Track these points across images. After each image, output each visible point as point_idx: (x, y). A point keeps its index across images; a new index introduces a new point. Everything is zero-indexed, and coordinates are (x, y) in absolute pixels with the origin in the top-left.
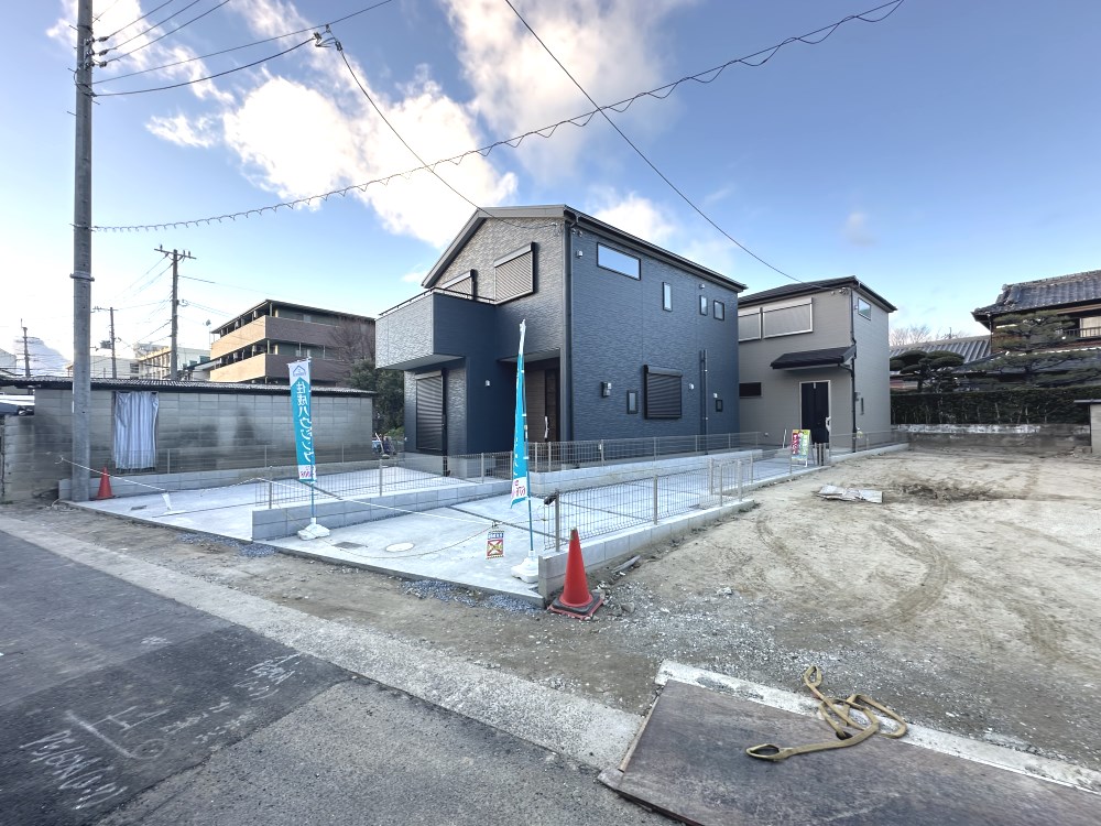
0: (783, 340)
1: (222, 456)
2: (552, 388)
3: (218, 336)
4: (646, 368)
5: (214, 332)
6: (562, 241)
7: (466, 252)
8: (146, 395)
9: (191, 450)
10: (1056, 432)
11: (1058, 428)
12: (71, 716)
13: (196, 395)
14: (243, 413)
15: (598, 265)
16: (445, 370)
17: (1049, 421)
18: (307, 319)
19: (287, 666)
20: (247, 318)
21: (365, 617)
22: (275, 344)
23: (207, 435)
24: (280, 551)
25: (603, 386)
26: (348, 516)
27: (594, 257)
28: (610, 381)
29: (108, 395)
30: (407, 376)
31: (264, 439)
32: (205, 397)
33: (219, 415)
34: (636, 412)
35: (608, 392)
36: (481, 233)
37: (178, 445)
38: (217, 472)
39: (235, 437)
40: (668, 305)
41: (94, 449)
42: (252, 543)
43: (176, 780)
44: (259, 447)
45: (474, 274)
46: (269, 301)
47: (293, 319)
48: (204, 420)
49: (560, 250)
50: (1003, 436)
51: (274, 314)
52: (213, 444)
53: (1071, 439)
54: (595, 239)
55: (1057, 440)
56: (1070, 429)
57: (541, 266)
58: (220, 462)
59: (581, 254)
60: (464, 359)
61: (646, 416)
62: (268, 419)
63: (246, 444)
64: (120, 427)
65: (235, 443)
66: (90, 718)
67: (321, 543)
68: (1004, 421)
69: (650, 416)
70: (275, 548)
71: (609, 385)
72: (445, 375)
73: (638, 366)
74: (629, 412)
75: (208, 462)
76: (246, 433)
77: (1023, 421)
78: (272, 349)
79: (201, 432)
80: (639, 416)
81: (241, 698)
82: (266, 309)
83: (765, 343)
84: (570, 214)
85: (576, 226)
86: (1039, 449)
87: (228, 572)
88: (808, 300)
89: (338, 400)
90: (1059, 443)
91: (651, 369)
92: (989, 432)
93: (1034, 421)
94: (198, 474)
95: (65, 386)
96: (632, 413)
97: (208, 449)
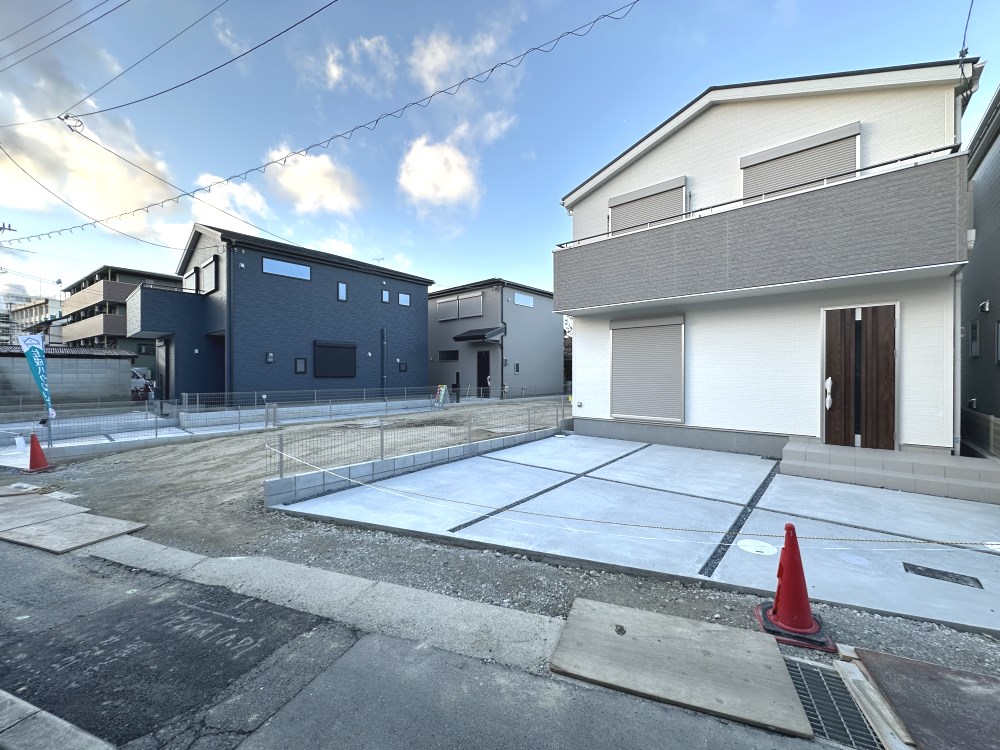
0: (471, 320)
3: (69, 294)
15: (263, 273)
20: (90, 280)
25: (267, 356)
27: (259, 266)
28: (275, 352)
34: (305, 373)
35: (271, 359)
40: (343, 297)
45: (197, 270)
46: (108, 267)
51: (108, 278)
54: (260, 254)
59: (243, 266)
61: (316, 376)
69: (321, 375)
71: (271, 354)
73: (308, 341)
74: (297, 373)
78: (112, 310)
80: (309, 375)
82: (106, 273)
83: (460, 322)
84: (226, 239)
85: (237, 246)
88: (479, 293)
91: (319, 343)
96: (301, 373)
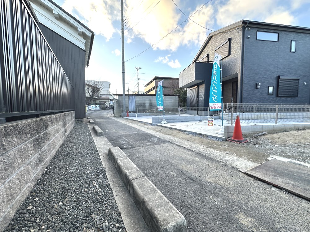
1: (146, 110)
2: (235, 88)
4: (279, 77)
5: (145, 86)
6: (241, 34)
8: (134, 96)
9: (141, 108)
12: (123, 138)
13: (142, 96)
14: (150, 100)
15: (257, 40)
16: (198, 85)
19: (157, 139)
20: (151, 82)
21: (174, 136)
23: (143, 105)
25: (257, 85)
26: (172, 120)
27: (255, 37)
28: (260, 83)
29: (128, 96)
30: (187, 89)
33: (146, 101)
35: (259, 87)
37: (139, 107)
38: (146, 113)
39: (149, 105)
41: (126, 107)
42: (152, 123)
43: (138, 148)
45: (208, 55)
48: (143, 102)
49: (240, 37)
52: (145, 107)
54: (256, 30)
57: (232, 45)
59: (249, 36)
60: (204, 81)
61: (277, 96)
64: (130, 103)
65: (149, 107)
66: (126, 138)
67: (166, 124)
69: (279, 95)
70: (156, 125)
71: (260, 84)
72: (198, 87)
73: (275, 76)
74: (269, 94)
75: (144, 111)
76: (151, 105)
78: (156, 88)
80: (274, 96)
81: (149, 141)
84: (244, 22)
85: (247, 27)
87: (147, 127)
89: (170, 97)
91: (281, 77)
95: (122, 95)
96: (271, 94)
97: (144, 108)
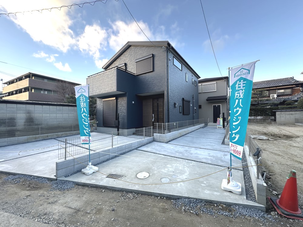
0: (208, 93)
1: (18, 131)
3: (6, 85)
4: (183, 99)
5: (4, 84)
7: (122, 57)
10: (266, 118)
11: (267, 117)
13: (5, 104)
14: (29, 112)
15: (173, 64)
16: (117, 97)
17: (264, 116)
18: (46, 81)
20: (20, 79)
22: (33, 89)
23: (11, 122)
24: (78, 184)
25: (175, 104)
30: (98, 100)
31: (39, 123)
32: (9, 105)
33: (17, 113)
34: (181, 113)
35: (176, 106)
36: (129, 51)
38: (16, 138)
39: (25, 122)
40: (187, 80)
42: (56, 180)
44: (36, 126)
46: (30, 73)
47: (40, 80)
48: (9, 115)
50: (254, 119)
51: (32, 78)
53: (269, 120)
55: (266, 120)
56: (269, 117)
57: (156, 62)
58: (17, 133)
59: (170, 59)
60: (126, 93)
62: (41, 115)
63: (30, 125)
65: (25, 125)
68: (254, 116)
70: (74, 182)
72: (117, 99)
74: (180, 113)
75: (11, 134)
76: (30, 121)
77: (259, 116)
78: (31, 90)
79: (7, 121)
82: (28, 76)
83: (203, 94)
84: (169, 44)
86: (262, 122)
88: (215, 82)
89: (70, 108)
90: (267, 121)
92: (251, 118)
93: (261, 115)
94: (6, 139)
97: (11, 128)
